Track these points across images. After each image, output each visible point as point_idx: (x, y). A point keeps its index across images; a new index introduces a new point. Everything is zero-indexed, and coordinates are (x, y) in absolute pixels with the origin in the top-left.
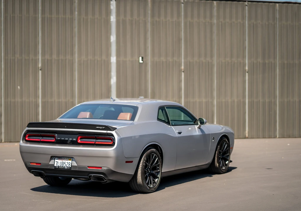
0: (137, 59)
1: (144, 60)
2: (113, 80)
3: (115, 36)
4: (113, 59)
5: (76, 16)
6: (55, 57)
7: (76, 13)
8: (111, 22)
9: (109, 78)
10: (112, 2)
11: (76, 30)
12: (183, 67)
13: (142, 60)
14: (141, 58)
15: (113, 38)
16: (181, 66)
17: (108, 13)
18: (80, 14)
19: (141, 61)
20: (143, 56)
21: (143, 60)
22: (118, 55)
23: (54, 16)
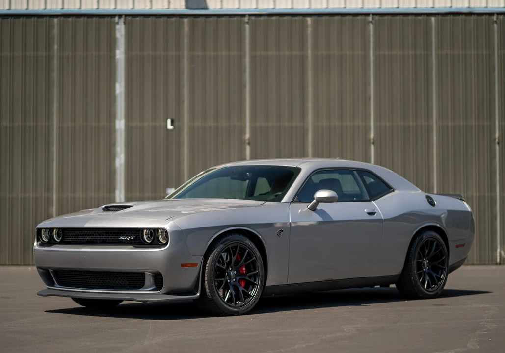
0: (163, 124)
1: (176, 123)
2: (120, 161)
3: (123, 83)
4: (120, 124)
5: (56, 52)
6: (18, 123)
7: (56, 47)
8: (117, 61)
9: (112, 157)
10: (118, 27)
11: (55, 75)
12: (248, 136)
13: (172, 125)
14: (169, 121)
15: (120, 88)
16: (245, 134)
17: (112, 44)
18: (62, 48)
19: (170, 127)
20: (174, 117)
21: (174, 124)
22: (129, 117)
23: (18, 54)
